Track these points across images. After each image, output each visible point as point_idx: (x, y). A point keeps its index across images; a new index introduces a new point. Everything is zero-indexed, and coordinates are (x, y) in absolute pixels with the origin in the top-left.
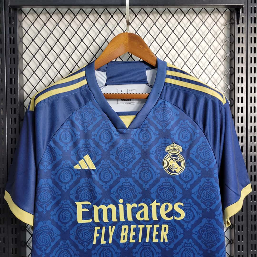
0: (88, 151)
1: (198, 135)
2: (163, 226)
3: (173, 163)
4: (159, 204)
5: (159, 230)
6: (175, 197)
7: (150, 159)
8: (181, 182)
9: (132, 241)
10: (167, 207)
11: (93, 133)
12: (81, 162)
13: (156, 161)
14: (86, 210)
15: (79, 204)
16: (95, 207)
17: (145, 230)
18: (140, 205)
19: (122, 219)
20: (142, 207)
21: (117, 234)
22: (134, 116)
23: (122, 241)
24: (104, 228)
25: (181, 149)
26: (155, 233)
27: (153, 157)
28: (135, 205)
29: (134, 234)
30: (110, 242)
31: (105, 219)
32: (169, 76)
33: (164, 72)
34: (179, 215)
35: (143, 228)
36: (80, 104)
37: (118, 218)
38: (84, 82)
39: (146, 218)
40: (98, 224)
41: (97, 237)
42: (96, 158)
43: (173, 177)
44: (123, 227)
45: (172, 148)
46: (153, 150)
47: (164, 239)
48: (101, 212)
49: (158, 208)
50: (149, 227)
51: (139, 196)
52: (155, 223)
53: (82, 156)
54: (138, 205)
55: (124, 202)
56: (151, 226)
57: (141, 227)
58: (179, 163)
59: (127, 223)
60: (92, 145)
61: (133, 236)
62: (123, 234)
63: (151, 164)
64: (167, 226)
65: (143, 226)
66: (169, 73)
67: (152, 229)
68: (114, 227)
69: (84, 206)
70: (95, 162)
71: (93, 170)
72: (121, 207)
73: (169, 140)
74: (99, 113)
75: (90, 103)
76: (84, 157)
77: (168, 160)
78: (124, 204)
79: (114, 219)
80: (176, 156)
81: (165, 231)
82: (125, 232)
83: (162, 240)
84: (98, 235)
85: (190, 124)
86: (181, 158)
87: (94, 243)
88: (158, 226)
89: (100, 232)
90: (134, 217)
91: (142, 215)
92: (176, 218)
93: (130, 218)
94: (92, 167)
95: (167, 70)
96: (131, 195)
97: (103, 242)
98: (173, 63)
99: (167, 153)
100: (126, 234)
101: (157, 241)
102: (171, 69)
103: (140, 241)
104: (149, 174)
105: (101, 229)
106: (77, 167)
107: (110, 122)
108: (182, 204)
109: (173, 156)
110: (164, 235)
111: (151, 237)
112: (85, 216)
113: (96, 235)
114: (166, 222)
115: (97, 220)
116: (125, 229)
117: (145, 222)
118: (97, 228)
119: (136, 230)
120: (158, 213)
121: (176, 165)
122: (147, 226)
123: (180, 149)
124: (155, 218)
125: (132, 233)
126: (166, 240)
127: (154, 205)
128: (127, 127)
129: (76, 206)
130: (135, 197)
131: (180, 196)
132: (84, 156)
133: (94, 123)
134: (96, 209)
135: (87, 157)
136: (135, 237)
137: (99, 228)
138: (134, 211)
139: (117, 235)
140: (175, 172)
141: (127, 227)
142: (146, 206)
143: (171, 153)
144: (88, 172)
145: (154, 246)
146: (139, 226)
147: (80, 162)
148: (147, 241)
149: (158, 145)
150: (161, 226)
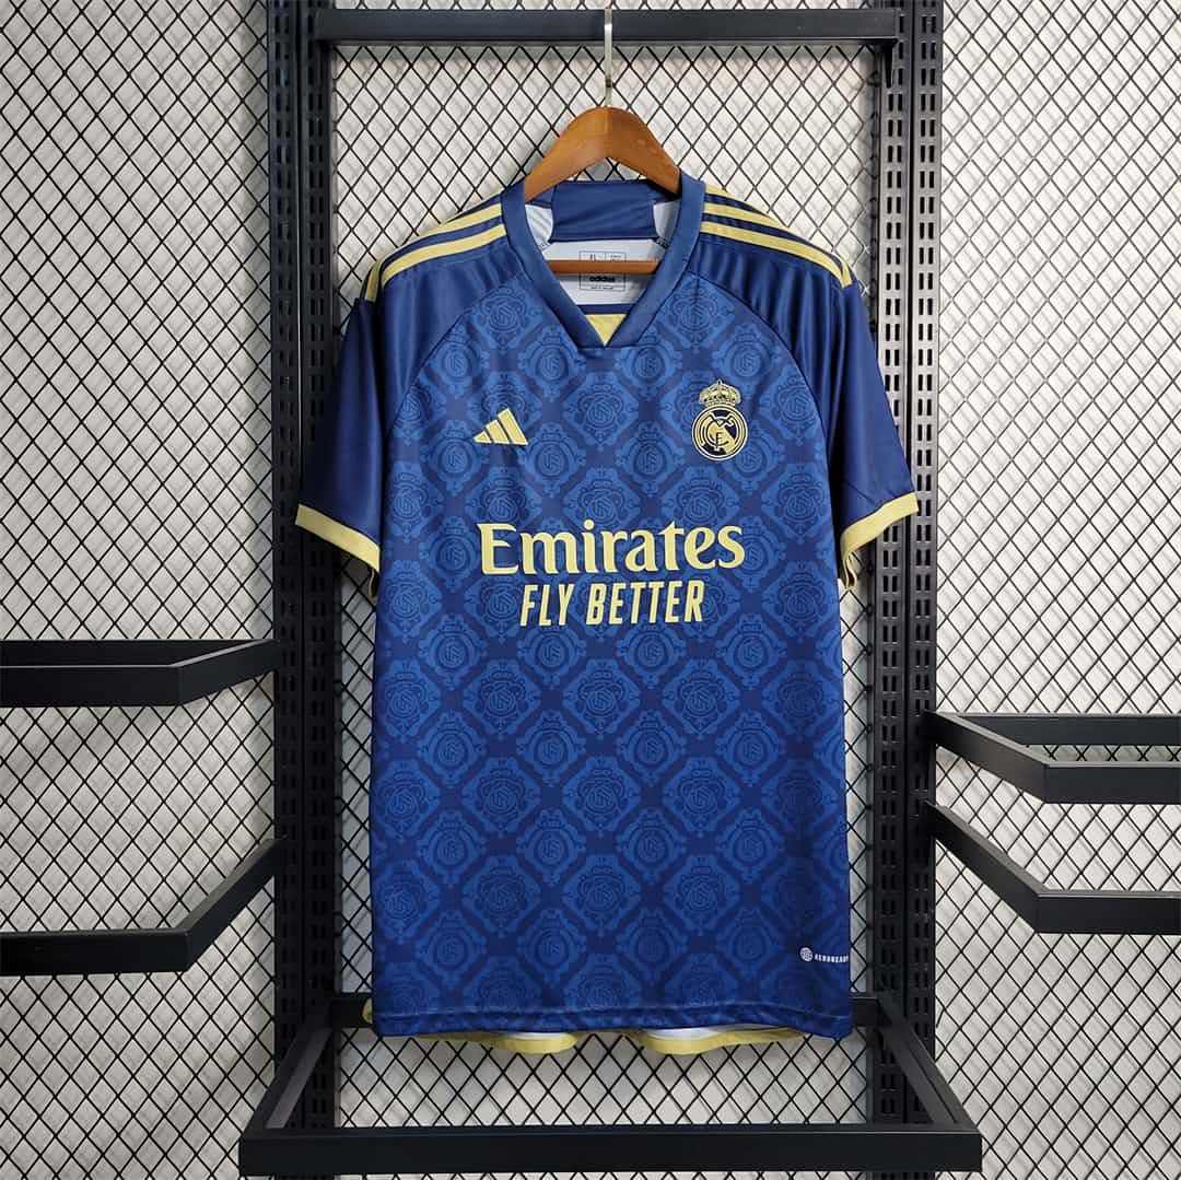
0: (508, 400)
1: (778, 360)
2: (692, 584)
3: (717, 430)
4: (681, 531)
5: (681, 593)
6: (722, 512)
7: (662, 423)
8: (736, 475)
9: (614, 620)
10: (701, 538)
11: (521, 356)
12: (492, 426)
13: (677, 427)
14: (503, 543)
15: (487, 530)
16: (525, 537)
17: (646, 594)
18: (634, 535)
19: (591, 568)
20: (641, 539)
21: (579, 604)
22: (622, 316)
23: (590, 621)
24: (546, 588)
25: (736, 396)
26: (672, 601)
27: (667, 416)
28: (623, 535)
29: (621, 603)
30: (562, 622)
31: (550, 567)
32: (709, 218)
33: (697, 208)
34: (729, 556)
35: (642, 590)
36: (488, 284)
37: (581, 565)
38: (499, 231)
39: (650, 565)
40: (532, 579)
41: (530, 610)
42: (526, 418)
43: (718, 465)
44: (594, 587)
45: (715, 393)
46: (669, 399)
47: (693, 615)
48: (539, 549)
49: (680, 540)
50: (656, 586)
51: (633, 514)
52: (673, 576)
53: (493, 410)
54: (629, 534)
55: (595, 527)
56: (661, 584)
57: (638, 587)
58: (732, 431)
59: (602, 577)
60: (519, 385)
61: (619, 608)
62: (592, 603)
63: (663, 433)
64: (700, 584)
65: (643, 585)
66: (710, 208)
67: (663, 592)
68: (571, 587)
69: (498, 534)
70: (526, 427)
71: (522, 447)
72: (589, 539)
73: (709, 375)
74: (535, 308)
75: (514, 283)
76: (500, 415)
77: (705, 424)
78: (596, 532)
79: (572, 568)
80: (725, 413)
81: (695, 597)
82: (597, 599)
83: (688, 619)
84: (532, 605)
85: (759, 335)
86: (737, 419)
87: (524, 623)
88: (679, 584)
89: (536, 597)
90: (620, 564)
91: (640, 560)
92: (722, 564)
93: (610, 567)
94: (519, 438)
95: (706, 201)
96: (612, 510)
97: (544, 621)
98: (724, 188)
99: (703, 407)
100: (600, 605)
101: (676, 619)
102: (715, 199)
103: (634, 620)
104: (659, 458)
105: (541, 589)
106: (481, 438)
107: (562, 330)
108: (739, 530)
109: (717, 413)
110: (694, 605)
111: (661, 611)
112: (501, 557)
113: (528, 605)
114: (698, 575)
115: (529, 568)
116: (598, 591)
117: (648, 576)
118: (530, 588)
119: (626, 595)
120: (680, 553)
121: (725, 436)
122: (651, 585)
123: (734, 396)
124: (671, 565)
125: (616, 603)
126: (699, 618)
127: (670, 533)
128: (605, 342)
129: (478, 533)
130: (623, 515)
131: (732, 511)
132: (498, 412)
133: (525, 332)
134: (528, 541)
135: (506, 416)
136: (622, 611)
137: (535, 588)
138: (621, 550)
139: (577, 607)
140: (722, 452)
141: (603, 588)
142: (649, 537)
143: (711, 407)
144: (510, 452)
145: (669, 631)
146: (633, 585)
147: (488, 426)
148: (653, 619)
149: (682, 385)
150: (685, 585)
